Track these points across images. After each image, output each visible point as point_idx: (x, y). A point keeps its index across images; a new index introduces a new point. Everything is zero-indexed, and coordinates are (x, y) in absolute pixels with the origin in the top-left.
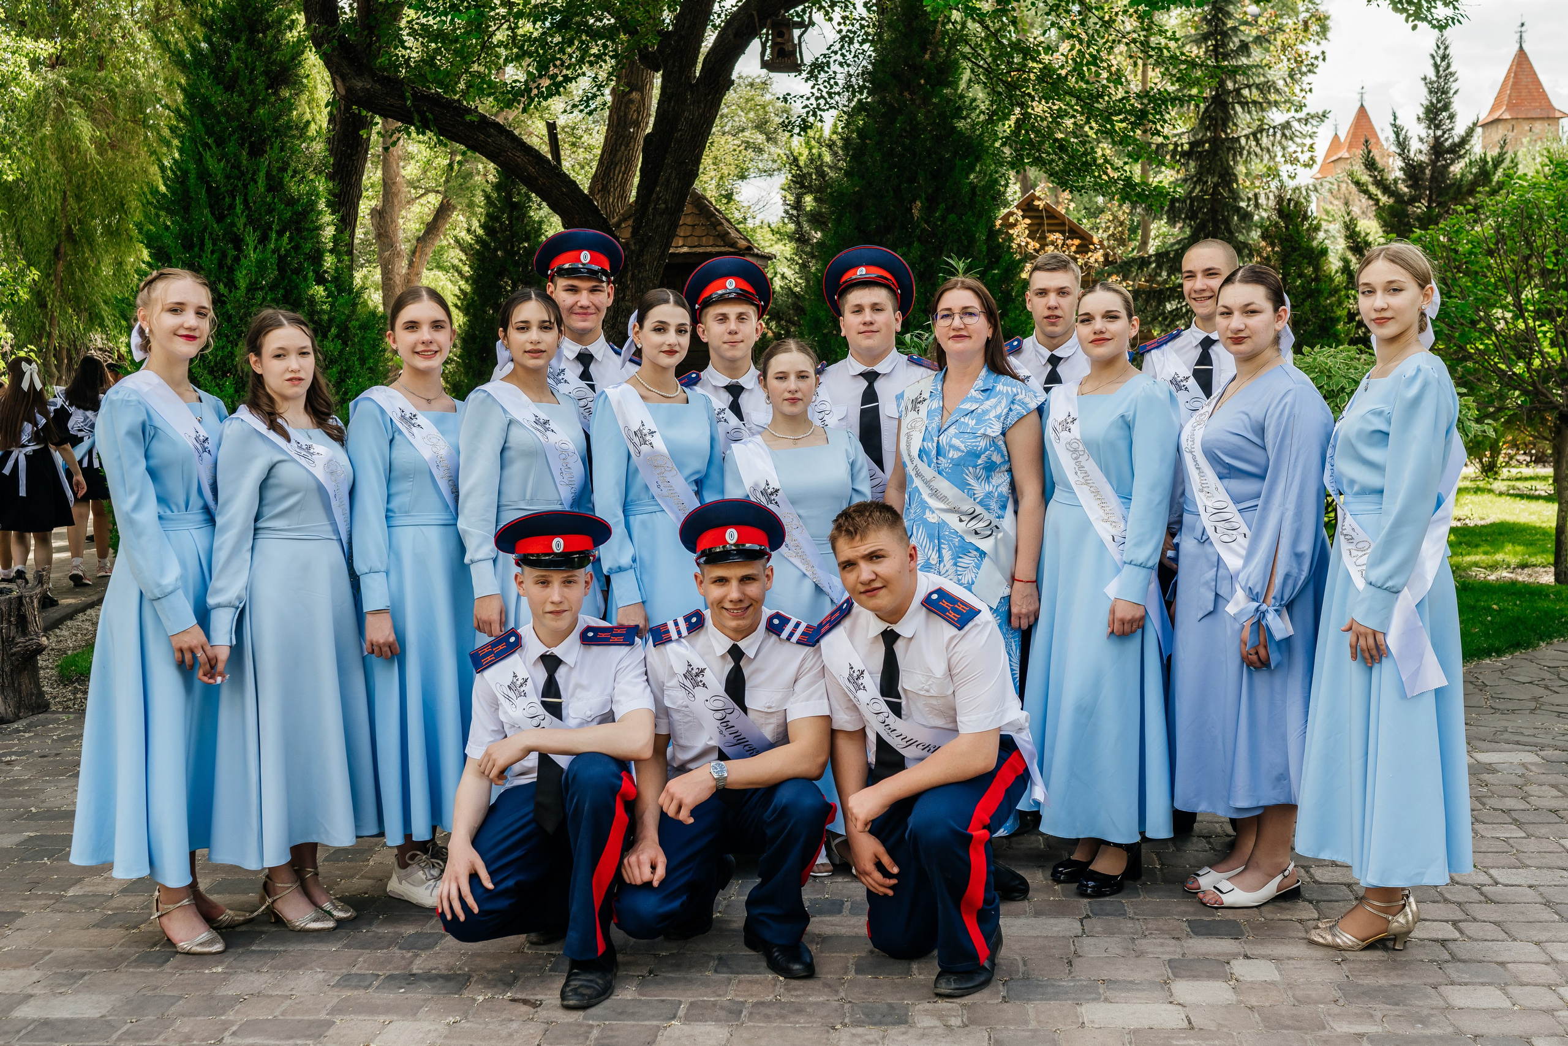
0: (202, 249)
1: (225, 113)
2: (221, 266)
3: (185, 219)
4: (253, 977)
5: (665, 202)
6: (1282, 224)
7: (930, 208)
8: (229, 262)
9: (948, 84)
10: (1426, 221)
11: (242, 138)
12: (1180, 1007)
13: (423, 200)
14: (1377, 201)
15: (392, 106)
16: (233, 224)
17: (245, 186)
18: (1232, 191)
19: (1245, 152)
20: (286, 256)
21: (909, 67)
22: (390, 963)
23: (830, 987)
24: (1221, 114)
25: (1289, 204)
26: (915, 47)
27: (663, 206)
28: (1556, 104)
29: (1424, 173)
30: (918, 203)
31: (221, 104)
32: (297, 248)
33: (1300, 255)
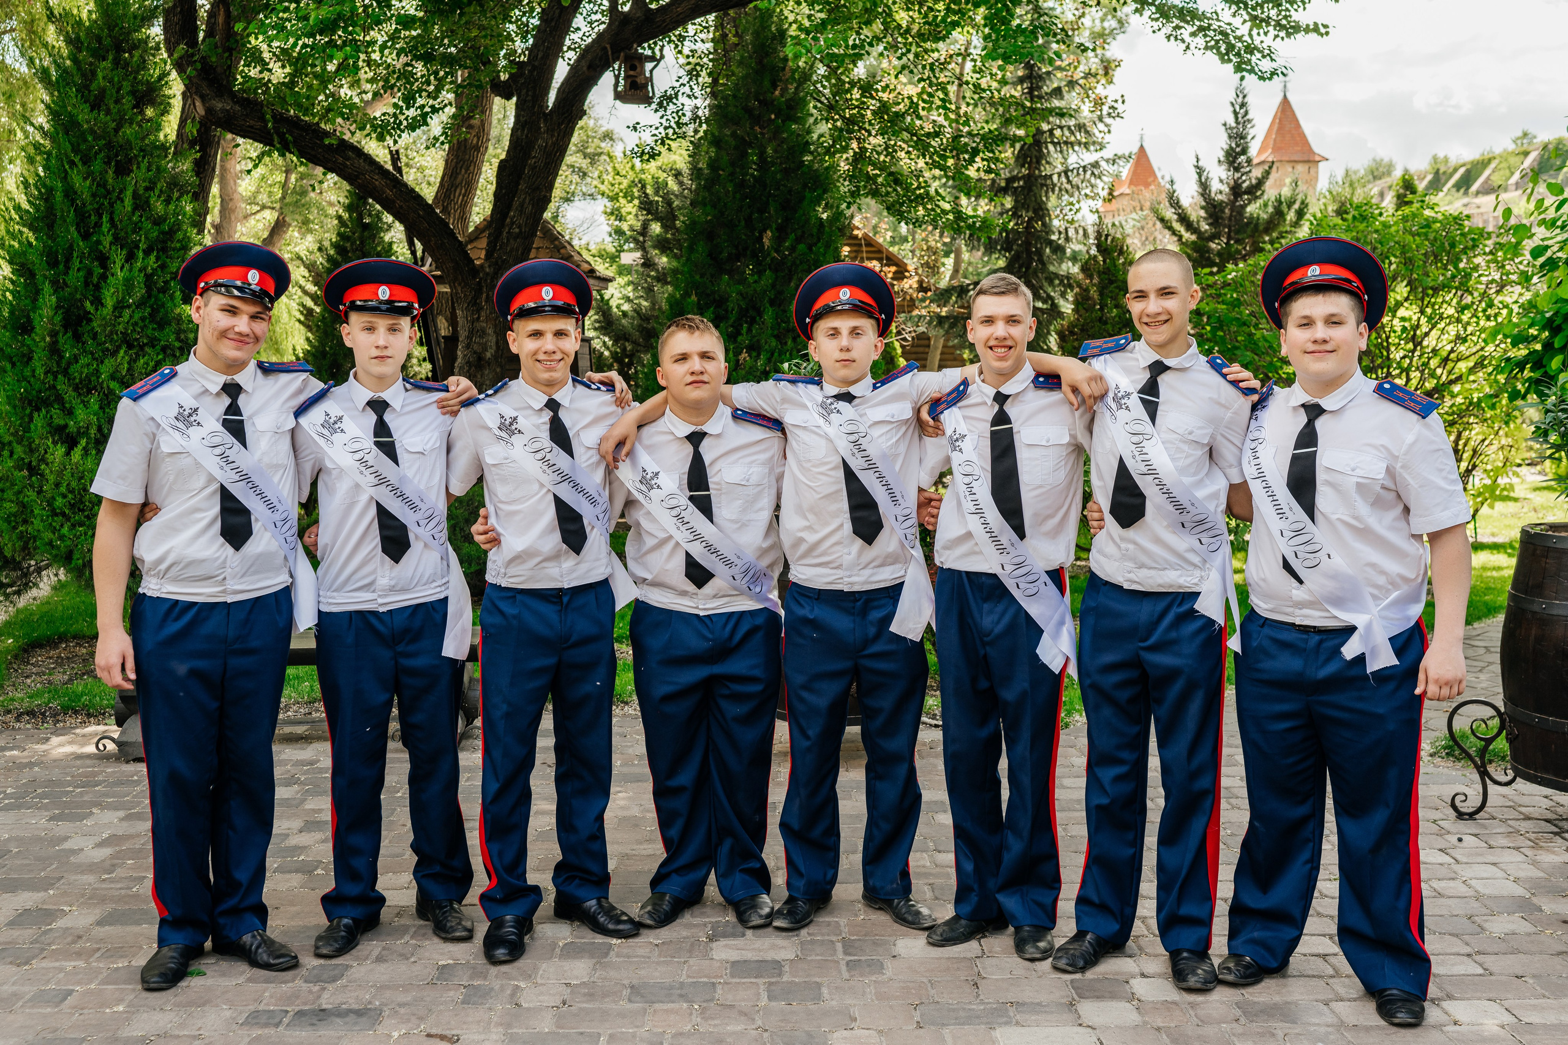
0: (68, 268)
1: (92, 131)
2: (87, 284)
3: (49, 237)
4: (157, 1016)
5: (519, 227)
6: (1100, 258)
7: (779, 239)
8: (95, 280)
9: (797, 120)
10: (1225, 256)
11: (108, 157)
12: (1090, 1030)
13: (258, 216)
14: (1180, 237)
15: (252, 127)
16: (99, 242)
17: (111, 205)
18: (1044, 224)
19: (1057, 189)
20: (152, 275)
21: (760, 102)
22: (297, 997)
23: (746, 1015)
24: (1035, 153)
25: (1106, 239)
26: (767, 83)
27: (517, 230)
28: (1316, 148)
29: (1223, 212)
30: (769, 233)
31: (88, 122)
32: (163, 267)
33: (1117, 287)
